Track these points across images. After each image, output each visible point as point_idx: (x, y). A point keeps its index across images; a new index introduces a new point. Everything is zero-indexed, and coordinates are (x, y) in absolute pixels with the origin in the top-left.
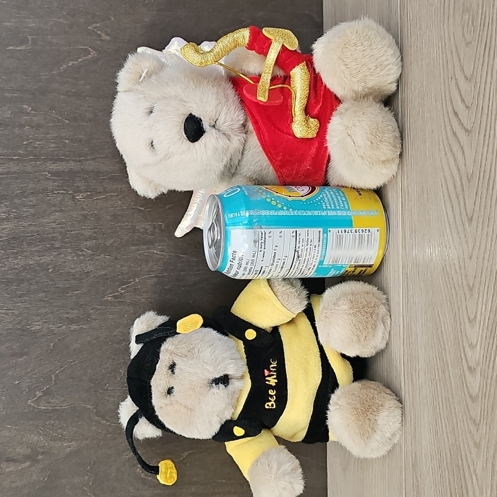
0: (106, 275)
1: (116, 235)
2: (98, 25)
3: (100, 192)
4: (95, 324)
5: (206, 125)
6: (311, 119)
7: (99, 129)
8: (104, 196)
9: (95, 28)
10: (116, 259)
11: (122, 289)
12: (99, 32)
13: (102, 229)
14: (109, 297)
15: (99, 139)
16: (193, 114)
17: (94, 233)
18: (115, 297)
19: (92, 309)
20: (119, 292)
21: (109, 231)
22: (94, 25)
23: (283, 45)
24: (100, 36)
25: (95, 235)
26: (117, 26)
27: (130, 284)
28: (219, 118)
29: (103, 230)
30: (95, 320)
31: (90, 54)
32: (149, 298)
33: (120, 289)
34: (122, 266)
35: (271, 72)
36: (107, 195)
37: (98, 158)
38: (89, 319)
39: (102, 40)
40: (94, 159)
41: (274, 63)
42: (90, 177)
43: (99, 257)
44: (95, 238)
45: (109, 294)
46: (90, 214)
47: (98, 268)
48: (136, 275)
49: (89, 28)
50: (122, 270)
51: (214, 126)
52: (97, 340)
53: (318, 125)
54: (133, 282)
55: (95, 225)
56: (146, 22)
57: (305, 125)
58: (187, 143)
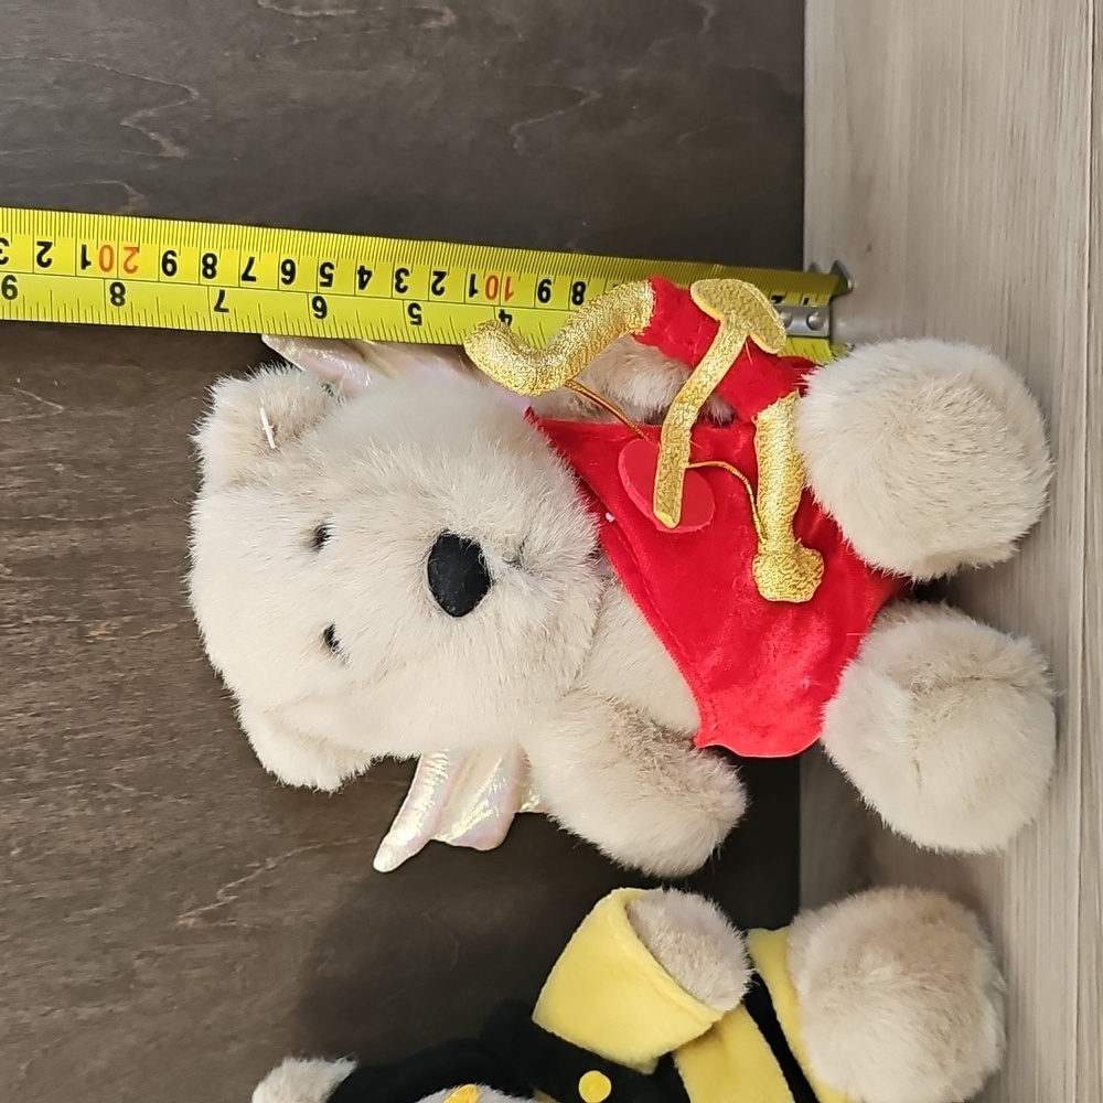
0: (179, 854)
1: (210, 734)
2: (151, 113)
3: (160, 615)
4: (150, 997)
5: (495, 562)
6: (803, 549)
7: (155, 426)
8: (175, 625)
9: (142, 122)
10: (210, 805)
11: (228, 893)
12: (153, 135)
13: (168, 721)
14: (189, 916)
15: (158, 457)
16: (453, 530)
17: (145, 733)
18: (207, 916)
19: (140, 957)
20: (217, 901)
21: (188, 726)
22: (140, 114)
23: (748, 338)
24: (156, 145)
25: (148, 740)
26: (208, 117)
27: (251, 877)
28: (531, 539)
29: (172, 724)
30: (150, 985)
31: (126, 203)
32: (304, 913)
33: (221, 891)
34: (227, 825)
35: (700, 402)
36: (182, 621)
37: (155, 512)
38: (132, 987)
39: (162, 159)
40: (142, 517)
41: (714, 385)
42: (132, 571)
43: (158, 805)
44: (148, 750)
45: (190, 910)
46: (132, 678)
47: (155, 836)
48: (266, 850)
49: (124, 123)
50: (227, 837)
51: (516, 562)
53: (822, 568)
54: (259, 871)
55: (147, 712)
56: (294, 102)
57: (793, 566)
58: (441, 621)
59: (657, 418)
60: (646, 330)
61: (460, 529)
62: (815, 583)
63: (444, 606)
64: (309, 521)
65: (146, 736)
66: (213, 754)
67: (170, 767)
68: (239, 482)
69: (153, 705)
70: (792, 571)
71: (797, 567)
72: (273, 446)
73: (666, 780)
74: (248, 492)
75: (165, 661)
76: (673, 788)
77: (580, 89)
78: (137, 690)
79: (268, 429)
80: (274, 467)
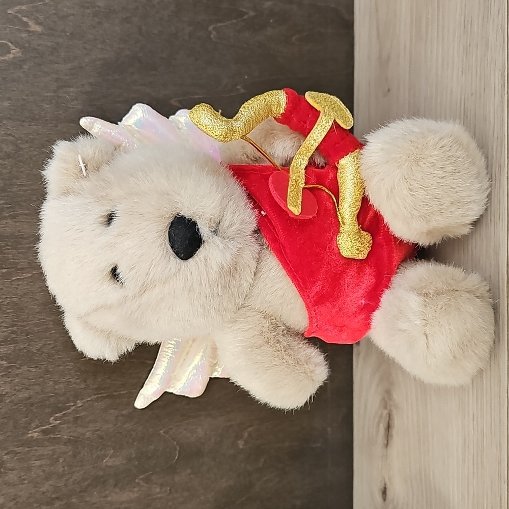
0: (30, 398)
1: (48, 334)
2: (24, 8)
3: (23, 269)
4: (12, 477)
5: (204, 230)
6: (362, 232)
7: (22, 169)
8: (30, 275)
9: (19, 12)
10: (47, 372)
11: (56, 419)
12: (25, 19)
13: (26, 326)
14: (35, 432)
15: (23, 186)
16: (182, 214)
17: (12, 332)
18: (44, 432)
19: (6, 454)
20: (50, 424)
21: (36, 329)
22: (18, 8)
23: (335, 120)
24: (26, 24)
25: (14, 336)
26: (54, 12)
27: (69, 411)
28: (223, 220)
29: (27, 328)
30: (12, 470)
31: (9, 53)
32: (97, 430)
33: (52, 418)
34: (56, 383)
35: (310, 155)
36: (34, 273)
37: (21, 214)
38: (2, 470)
39: (29, 32)
40: (13, 217)
41: (317, 145)
42: (8, 245)
43: (19, 371)
44: (14, 341)
45: (35, 428)
46: (6, 302)
47: (17, 388)
48: (77, 396)
49: (9, 12)
50: (56, 389)
51: (215, 232)
52: (14, 502)
53: (372, 241)
54: (73, 408)
55: (13, 321)
56: (99, 7)
57: (358, 239)
58: (175, 262)
59: (287, 164)
60: (283, 115)
61: (186, 213)
62: (368, 249)
63: (177, 254)
64: (104, 210)
65: (14, 334)
66: (50, 344)
67: (26, 351)
68: (66, 193)
69: (17, 318)
70: (357, 242)
71: (359, 239)
72: (85, 175)
73: (287, 357)
74: (71, 198)
75: (24, 294)
76: (290, 362)
77: (244, 10)
78: (9, 309)
79: (82, 165)
80: (85, 184)
